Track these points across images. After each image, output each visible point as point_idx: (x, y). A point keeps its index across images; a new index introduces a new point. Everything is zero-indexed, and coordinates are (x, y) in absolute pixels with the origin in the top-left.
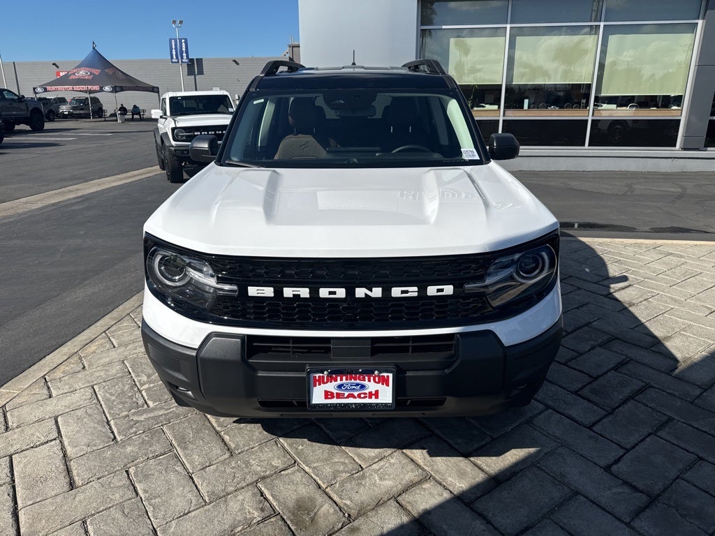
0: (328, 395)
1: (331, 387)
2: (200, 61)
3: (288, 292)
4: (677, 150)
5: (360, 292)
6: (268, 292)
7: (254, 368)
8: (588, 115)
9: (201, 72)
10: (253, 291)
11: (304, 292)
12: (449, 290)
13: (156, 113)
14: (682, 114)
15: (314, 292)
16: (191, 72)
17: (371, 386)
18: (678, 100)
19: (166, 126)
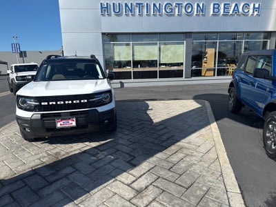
0: (61, 125)
1: (62, 123)
2: (25, 52)
3: (51, 103)
4: (183, 78)
5: (67, 102)
6: (46, 103)
7: (44, 120)
8: (158, 69)
9: (26, 56)
10: (43, 104)
11: (54, 103)
12: (86, 101)
13: (9, 72)
14: (183, 68)
15: (56, 103)
16: (21, 56)
17: (71, 122)
18: (182, 64)
19: (13, 76)
